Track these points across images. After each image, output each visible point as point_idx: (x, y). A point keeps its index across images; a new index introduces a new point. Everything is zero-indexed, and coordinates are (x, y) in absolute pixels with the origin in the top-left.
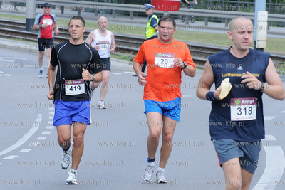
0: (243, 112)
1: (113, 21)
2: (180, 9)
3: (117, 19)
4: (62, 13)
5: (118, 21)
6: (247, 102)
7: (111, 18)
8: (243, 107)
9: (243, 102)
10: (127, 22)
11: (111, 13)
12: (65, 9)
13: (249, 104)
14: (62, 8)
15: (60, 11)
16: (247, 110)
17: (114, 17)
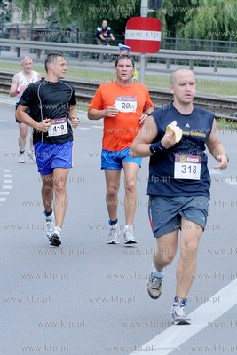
0: (188, 170)
1: (79, 65)
2: (160, 50)
3: (84, 62)
4: (19, 55)
5: (85, 65)
6: (193, 160)
7: (77, 62)
8: (188, 165)
9: (188, 159)
10: (95, 66)
11: (77, 56)
12: (21, 51)
13: (194, 162)
14: (18, 50)
15: (16, 54)
16: (192, 169)
17: (81, 61)
